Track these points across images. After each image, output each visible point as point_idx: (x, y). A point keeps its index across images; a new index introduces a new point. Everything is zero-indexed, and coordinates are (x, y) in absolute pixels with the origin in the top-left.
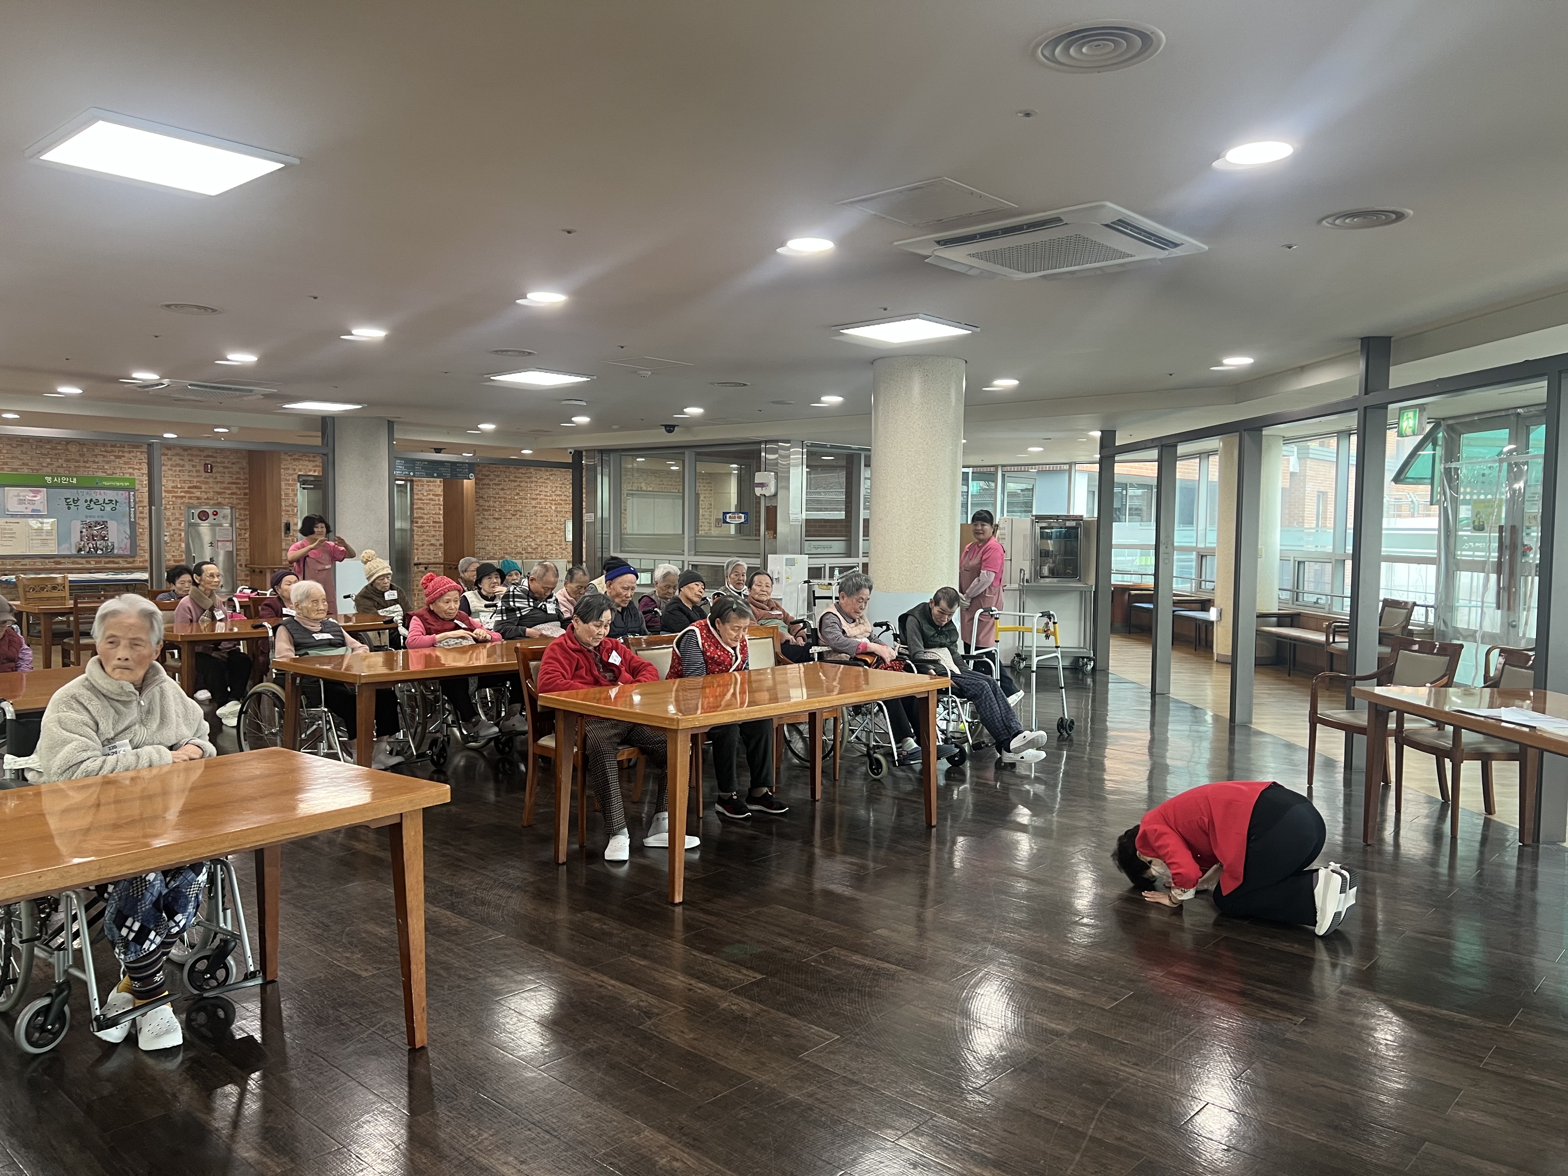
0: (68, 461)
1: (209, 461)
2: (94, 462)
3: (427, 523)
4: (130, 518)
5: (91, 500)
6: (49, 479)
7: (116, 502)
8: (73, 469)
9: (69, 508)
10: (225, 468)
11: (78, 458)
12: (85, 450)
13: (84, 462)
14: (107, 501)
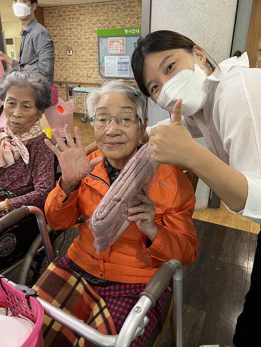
6: (126, 31)
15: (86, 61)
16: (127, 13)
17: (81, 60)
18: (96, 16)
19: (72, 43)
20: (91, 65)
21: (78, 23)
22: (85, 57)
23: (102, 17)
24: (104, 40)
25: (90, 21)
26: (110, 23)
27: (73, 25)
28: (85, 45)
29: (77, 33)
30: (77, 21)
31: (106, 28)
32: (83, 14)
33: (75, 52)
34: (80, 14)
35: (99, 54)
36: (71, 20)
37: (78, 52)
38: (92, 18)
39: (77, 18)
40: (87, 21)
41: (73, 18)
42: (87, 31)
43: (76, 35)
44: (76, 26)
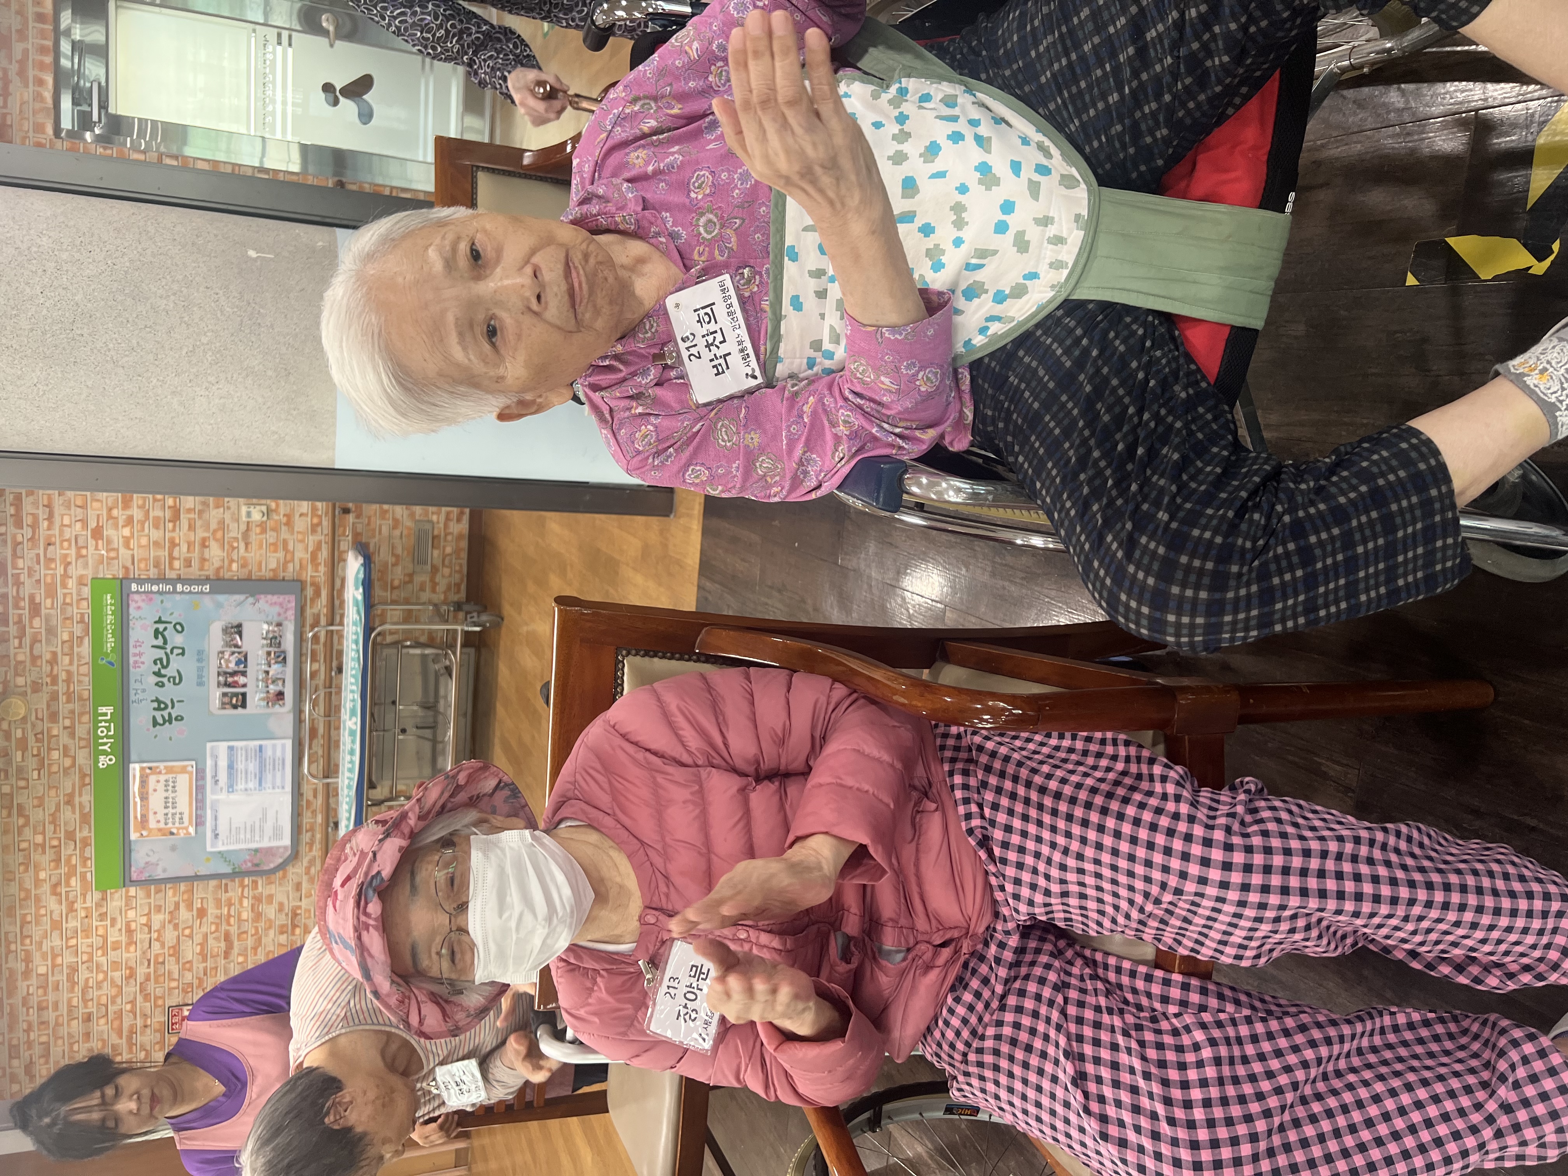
0: (54, 717)
2: (54, 661)
4: (202, 593)
5: (158, 674)
6: (104, 761)
7: (160, 621)
8: (77, 707)
9: (179, 718)
11: (44, 697)
12: (20, 681)
13: (54, 680)
14: (160, 642)
15: (227, 937)
16: (32, 763)
18: (38, 899)
19: (148, 1008)
20: (244, 916)
21: (65, 985)
22: (211, 941)
23: (42, 875)
24: (140, 857)
25: (56, 925)
26: (70, 836)
27: (71, 1008)
29: (107, 985)
30: (56, 988)
31: (90, 851)
32: (28, 960)
33: (186, 991)
34: (27, 974)
35: (197, 877)
36: (51, 1015)
37: (188, 977)
38: (46, 920)
39: (44, 987)
40: (57, 942)
41: (41, 1008)
42: (97, 941)
43: (114, 991)
44: (78, 990)
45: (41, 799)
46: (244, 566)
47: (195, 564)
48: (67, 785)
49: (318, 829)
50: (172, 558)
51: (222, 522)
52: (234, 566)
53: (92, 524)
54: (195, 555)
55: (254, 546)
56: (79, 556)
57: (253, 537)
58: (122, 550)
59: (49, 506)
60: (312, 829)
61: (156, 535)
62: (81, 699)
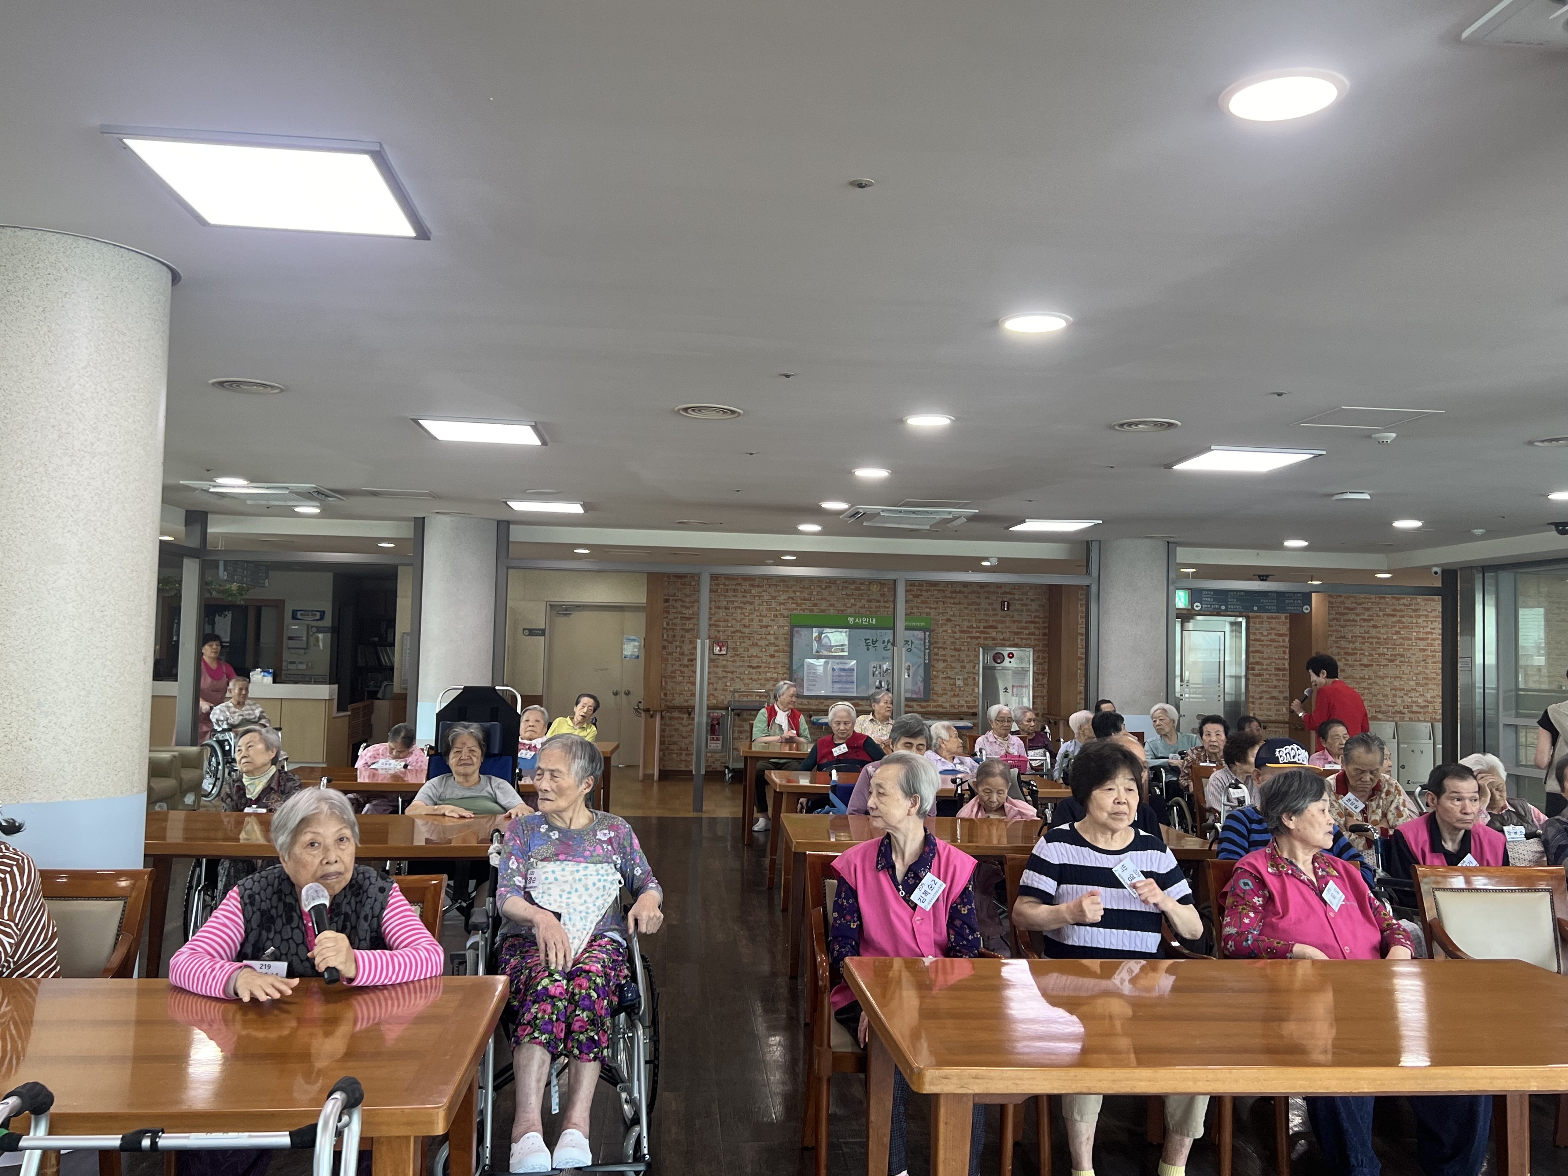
0: (869, 601)
1: (1007, 598)
3: (1267, 670)
4: (925, 660)
5: (889, 641)
6: (851, 620)
7: (912, 643)
8: (874, 609)
9: (868, 649)
10: (1022, 605)
11: (878, 598)
12: (886, 590)
13: (884, 602)
15: (760, 667)
16: (849, 592)
17: (746, 664)
18: (787, 591)
19: (729, 633)
20: (768, 674)
21: (745, 600)
22: (757, 660)
23: (798, 594)
24: (804, 632)
25: (774, 598)
26: (815, 605)
27: (733, 602)
28: (759, 637)
29: (742, 616)
30: (743, 597)
31: (807, 612)
32: (758, 586)
33: (733, 649)
34: (752, 585)
35: (791, 654)
36: (730, 594)
37: (741, 650)
38: (777, 594)
39: (745, 592)
40: (766, 598)
41: (734, 590)
42: (764, 613)
43: (739, 619)
44: (742, 605)
45: (833, 594)
46: (935, 677)
47: (936, 657)
48: (839, 605)
49: (809, 707)
50: (938, 648)
51: (954, 668)
52: (935, 673)
53: (952, 619)
54: (940, 657)
55: (944, 681)
56: (939, 614)
57: (948, 681)
58: (941, 630)
59: (960, 603)
60: (809, 704)
61: (949, 642)
62: (877, 611)
